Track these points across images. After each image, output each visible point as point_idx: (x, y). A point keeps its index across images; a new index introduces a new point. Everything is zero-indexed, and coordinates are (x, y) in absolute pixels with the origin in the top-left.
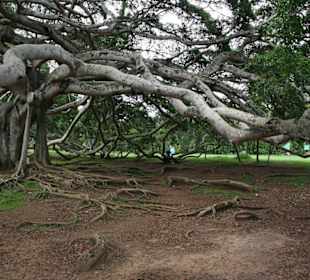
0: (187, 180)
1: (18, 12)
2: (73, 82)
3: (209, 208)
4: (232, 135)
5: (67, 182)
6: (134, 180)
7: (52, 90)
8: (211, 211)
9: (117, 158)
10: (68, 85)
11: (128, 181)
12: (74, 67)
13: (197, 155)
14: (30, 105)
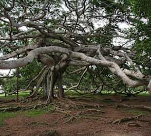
0: (125, 105)
1: (48, 32)
2: (72, 60)
3: (118, 120)
4: (130, 84)
5: (67, 106)
6: (98, 105)
7: (63, 64)
8: (118, 121)
9: (106, 94)
10: (69, 62)
11: (95, 105)
12: (69, 54)
13: (144, 92)
14: (53, 71)
